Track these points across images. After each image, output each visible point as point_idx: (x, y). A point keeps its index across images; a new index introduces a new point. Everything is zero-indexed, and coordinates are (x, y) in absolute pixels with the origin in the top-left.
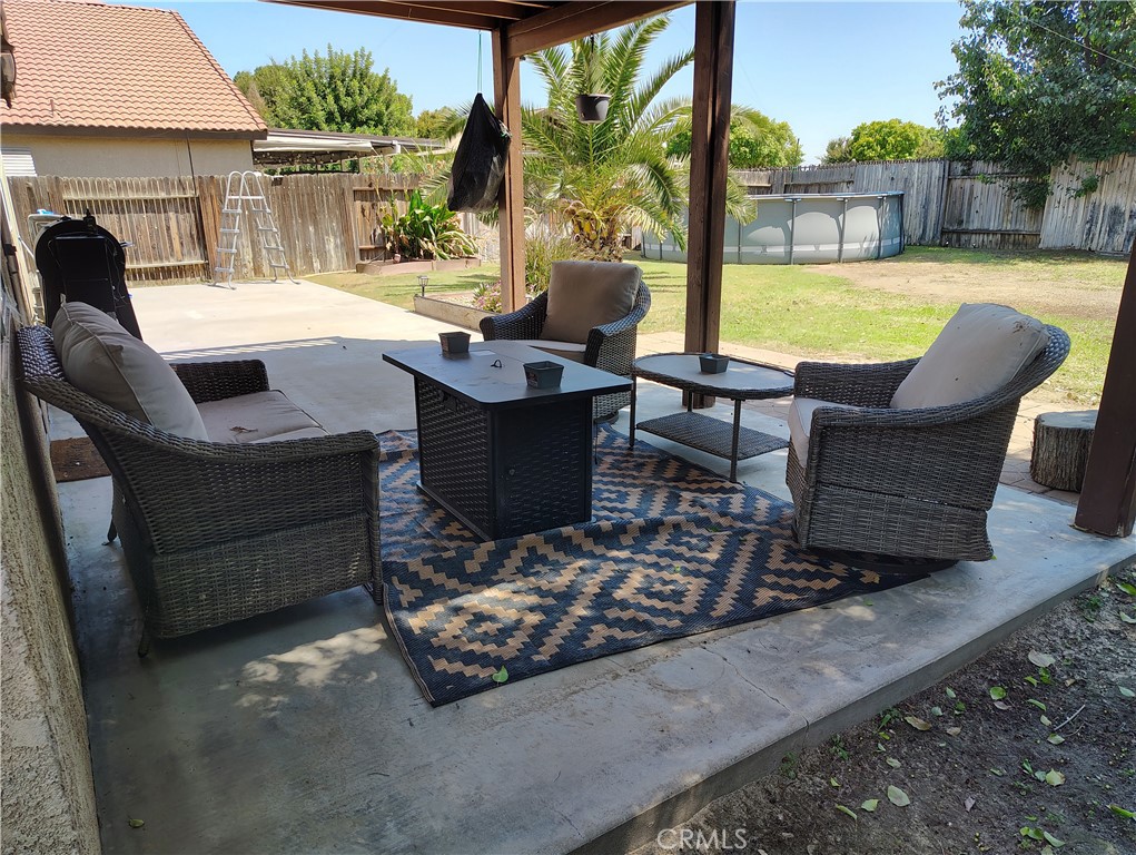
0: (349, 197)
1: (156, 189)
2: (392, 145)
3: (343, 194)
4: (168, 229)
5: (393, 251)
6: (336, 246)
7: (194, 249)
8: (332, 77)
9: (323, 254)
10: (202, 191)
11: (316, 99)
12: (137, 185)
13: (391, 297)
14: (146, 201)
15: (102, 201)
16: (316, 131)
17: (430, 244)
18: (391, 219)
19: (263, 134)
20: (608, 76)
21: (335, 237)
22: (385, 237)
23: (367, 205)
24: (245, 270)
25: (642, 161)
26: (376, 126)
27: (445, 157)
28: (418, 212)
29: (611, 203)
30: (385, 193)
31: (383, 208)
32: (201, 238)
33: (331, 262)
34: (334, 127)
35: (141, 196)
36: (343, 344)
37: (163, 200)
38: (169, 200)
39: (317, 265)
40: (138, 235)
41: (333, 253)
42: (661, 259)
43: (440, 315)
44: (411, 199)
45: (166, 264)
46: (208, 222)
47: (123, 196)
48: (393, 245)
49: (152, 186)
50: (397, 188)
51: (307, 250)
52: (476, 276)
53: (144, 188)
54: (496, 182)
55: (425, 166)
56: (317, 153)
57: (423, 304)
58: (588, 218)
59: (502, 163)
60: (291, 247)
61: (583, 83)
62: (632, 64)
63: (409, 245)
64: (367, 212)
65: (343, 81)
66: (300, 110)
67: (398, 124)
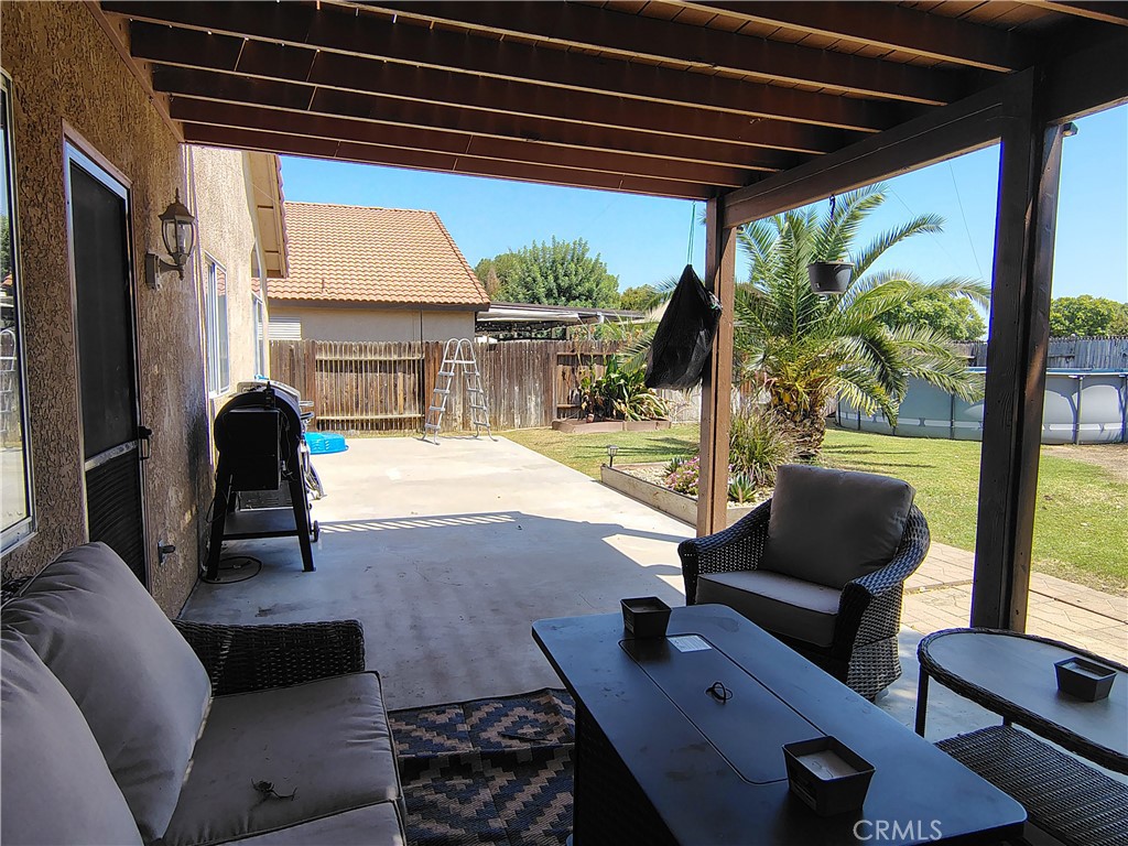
0: (553, 361)
1: (390, 353)
2: (597, 316)
3: (548, 358)
4: (396, 386)
5: (587, 411)
6: (537, 405)
7: (415, 403)
8: (554, 262)
9: (524, 411)
10: (427, 355)
11: (539, 278)
12: (376, 349)
13: (579, 462)
14: (381, 362)
15: (346, 361)
16: (537, 304)
17: (623, 405)
18: (588, 381)
19: (486, 307)
20: (816, 252)
21: (537, 396)
22: (581, 398)
23: (569, 368)
24: (454, 424)
25: (854, 333)
26: (586, 300)
27: (644, 327)
28: (613, 376)
29: (815, 374)
30: (586, 359)
31: (582, 371)
32: (421, 395)
33: (530, 420)
34: (552, 301)
35: (378, 358)
37: (395, 362)
38: (400, 362)
39: (517, 421)
40: (370, 390)
41: (533, 409)
42: (859, 429)
43: (627, 489)
44: (609, 364)
45: (389, 416)
46: (429, 381)
47: (363, 358)
48: (589, 405)
49: (388, 349)
50: (597, 353)
51: (510, 408)
53: (380, 351)
54: (702, 357)
55: (624, 334)
56: (530, 323)
57: (609, 474)
58: (789, 389)
59: (710, 339)
60: (498, 404)
61: (790, 258)
62: (841, 240)
63: (602, 406)
64: (568, 374)
65: (562, 264)
66: (526, 287)
67: (605, 299)
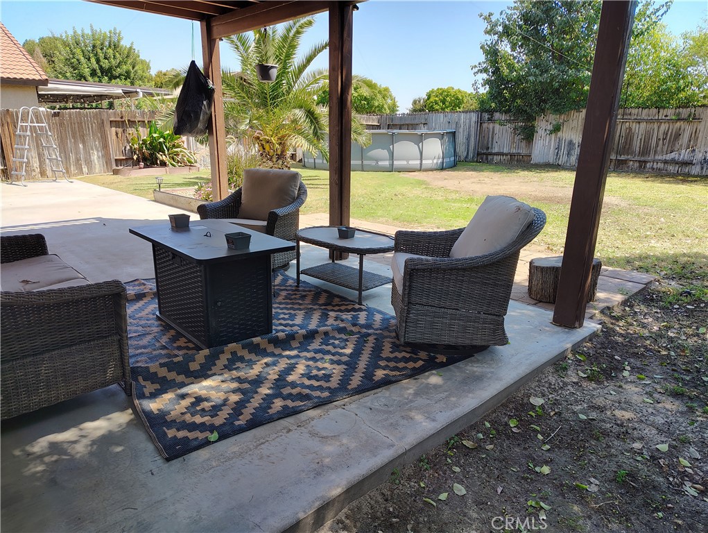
0: (107, 125)
2: (136, 92)
3: (103, 123)
5: (138, 161)
6: (99, 157)
8: (94, 46)
9: (89, 163)
10: (1, 119)
11: (83, 60)
13: (137, 191)
16: (84, 82)
17: (164, 157)
18: (136, 139)
19: (45, 82)
20: (278, 54)
21: (98, 151)
22: (132, 151)
23: (120, 130)
24: (34, 173)
25: (301, 107)
26: (125, 79)
27: (172, 100)
28: (155, 135)
29: (282, 132)
30: (132, 123)
31: (131, 132)
33: (95, 168)
34: (97, 79)
36: (104, 222)
39: (85, 170)
41: (96, 162)
42: (315, 168)
43: (172, 202)
44: (150, 127)
46: (6, 141)
48: (139, 157)
50: (140, 119)
51: (78, 160)
52: (197, 178)
54: (206, 117)
55: (159, 106)
56: (84, 96)
57: (159, 195)
58: (268, 142)
59: (209, 106)
60: (67, 158)
61: (261, 57)
62: (293, 47)
63: (149, 157)
64: (120, 135)
65: (102, 49)
66: (73, 67)
67: (141, 79)
